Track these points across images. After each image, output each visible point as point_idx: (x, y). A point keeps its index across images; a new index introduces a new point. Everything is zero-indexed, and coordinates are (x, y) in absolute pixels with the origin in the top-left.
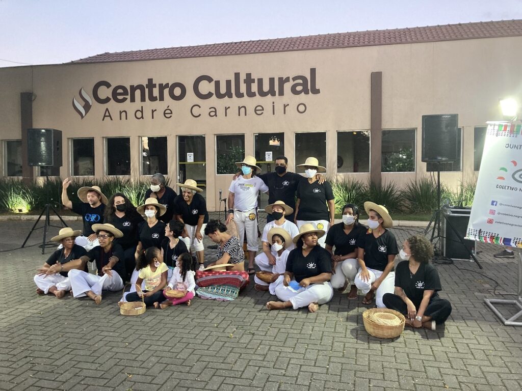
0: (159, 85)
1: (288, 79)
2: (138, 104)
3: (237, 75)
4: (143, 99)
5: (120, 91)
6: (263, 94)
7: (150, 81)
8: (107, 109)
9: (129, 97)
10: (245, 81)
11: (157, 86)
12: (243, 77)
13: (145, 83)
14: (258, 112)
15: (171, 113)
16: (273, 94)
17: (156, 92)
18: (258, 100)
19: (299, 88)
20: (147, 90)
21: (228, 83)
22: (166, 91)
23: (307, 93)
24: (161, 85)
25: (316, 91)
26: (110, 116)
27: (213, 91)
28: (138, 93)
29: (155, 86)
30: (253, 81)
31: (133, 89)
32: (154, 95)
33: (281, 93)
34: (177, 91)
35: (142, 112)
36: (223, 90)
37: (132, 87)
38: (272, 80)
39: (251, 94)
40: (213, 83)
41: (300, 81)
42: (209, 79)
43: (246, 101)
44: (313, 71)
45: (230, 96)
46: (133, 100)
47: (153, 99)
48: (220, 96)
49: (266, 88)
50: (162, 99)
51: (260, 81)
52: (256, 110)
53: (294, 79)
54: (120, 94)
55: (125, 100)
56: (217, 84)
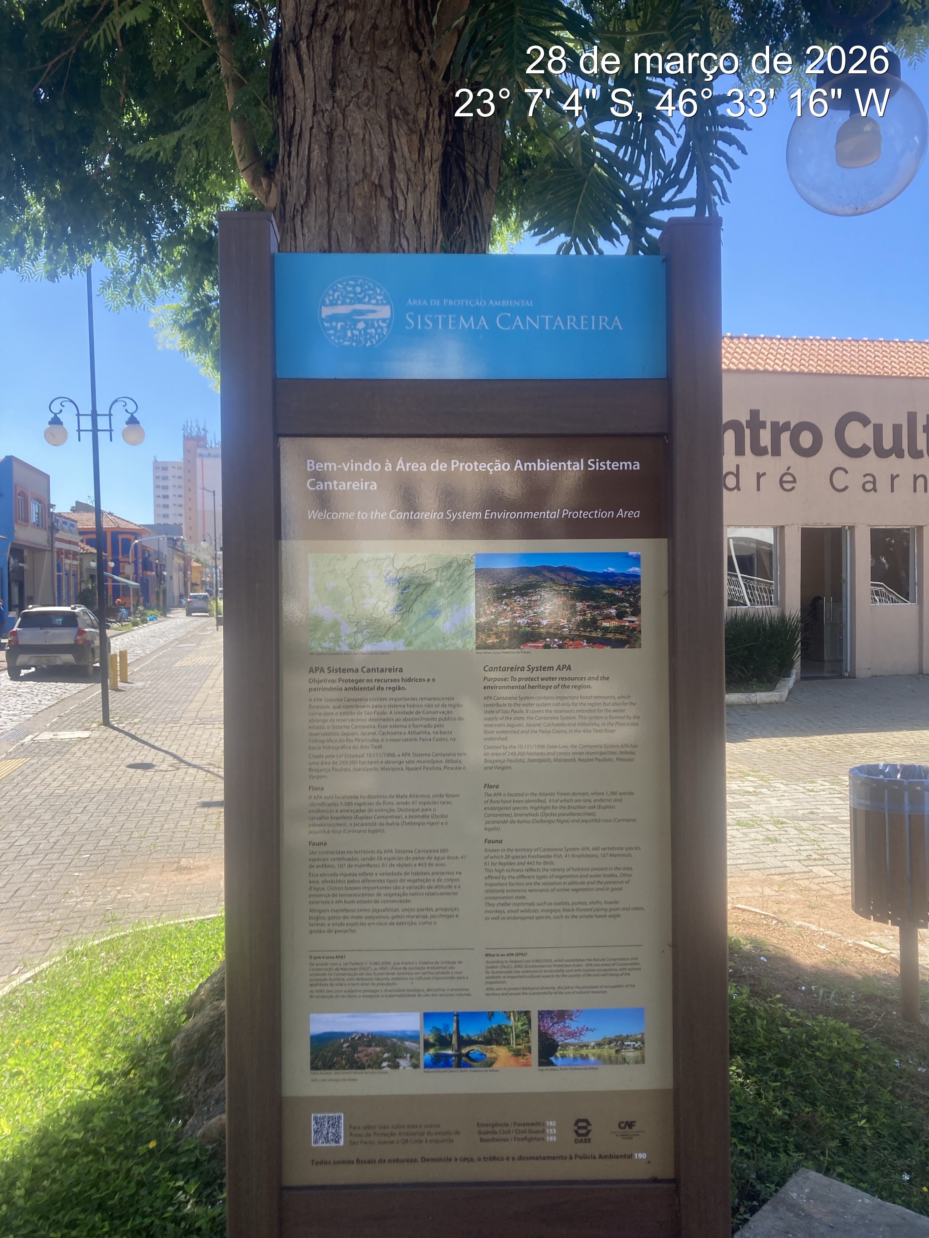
0: (772, 423)
2: (730, 459)
3: (912, 417)
4: (740, 451)
7: (755, 414)
10: (925, 429)
11: (768, 425)
12: (921, 421)
13: (744, 418)
15: (794, 481)
17: (765, 438)
20: (747, 432)
21: (897, 429)
22: (785, 437)
27: (871, 445)
28: (729, 437)
29: (763, 425)
32: (763, 444)
34: (806, 439)
35: (737, 476)
36: (888, 442)
40: (870, 428)
42: (864, 420)
45: (900, 454)
47: (758, 451)
48: (882, 453)
50: (776, 451)
56: (878, 430)
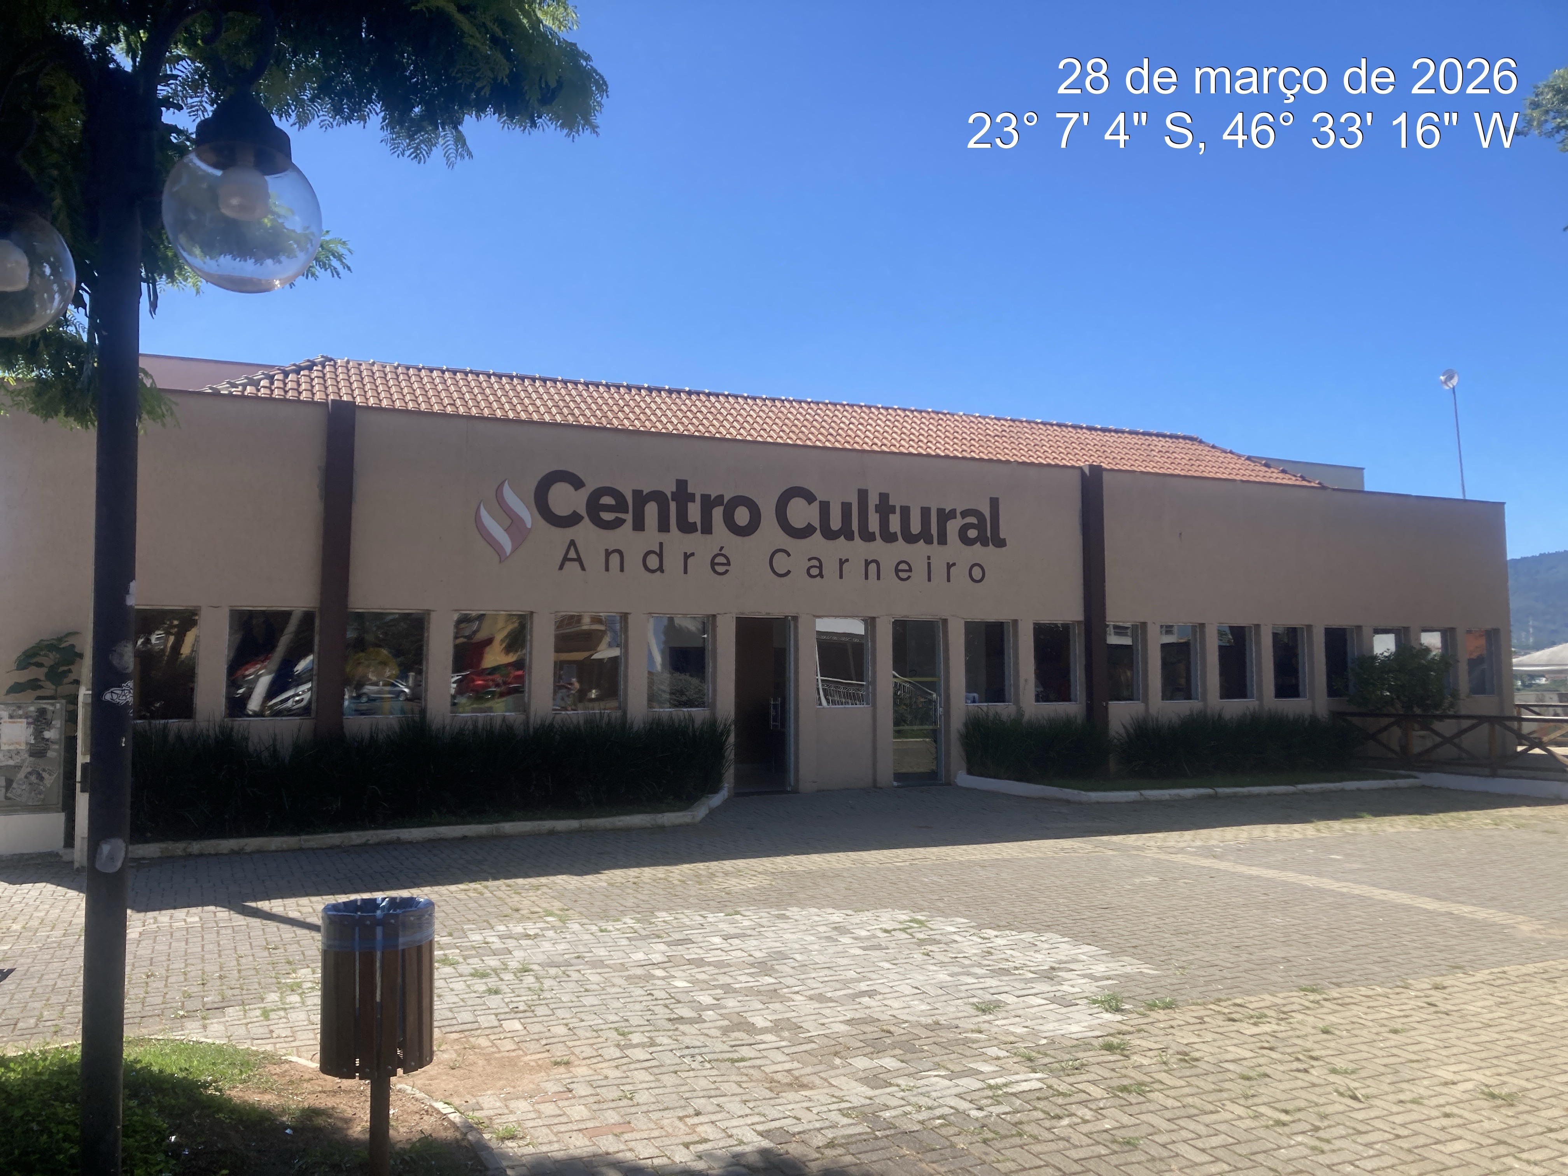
0: (703, 496)
1: (952, 514)
2: (651, 536)
3: (863, 495)
4: (664, 527)
5: (607, 500)
6: (910, 539)
7: (682, 485)
8: (572, 543)
9: (629, 517)
10: (878, 509)
11: (698, 498)
12: (873, 500)
13: (669, 488)
14: (902, 575)
15: (728, 564)
16: (929, 541)
17: (694, 513)
18: (901, 549)
19: (972, 533)
20: (673, 506)
21: (846, 508)
22: (718, 513)
23: (985, 544)
24: (705, 498)
25: (1000, 543)
26: (579, 560)
27: (817, 524)
28: (651, 510)
29: (692, 498)
30: (893, 509)
31: (641, 498)
32: (691, 520)
33: (943, 540)
34: (742, 516)
35: (660, 555)
36: (836, 523)
37: (637, 493)
38: (925, 512)
39: (889, 537)
40: (816, 505)
41: (972, 520)
42: (810, 497)
43: (878, 549)
44: (994, 503)
45: (850, 537)
46: (639, 525)
47: (686, 527)
48: (830, 535)
49: (916, 527)
50: (707, 529)
51: (905, 512)
52: (897, 571)
53: (965, 514)
54: (608, 508)
55: (619, 523)
56: (825, 508)
